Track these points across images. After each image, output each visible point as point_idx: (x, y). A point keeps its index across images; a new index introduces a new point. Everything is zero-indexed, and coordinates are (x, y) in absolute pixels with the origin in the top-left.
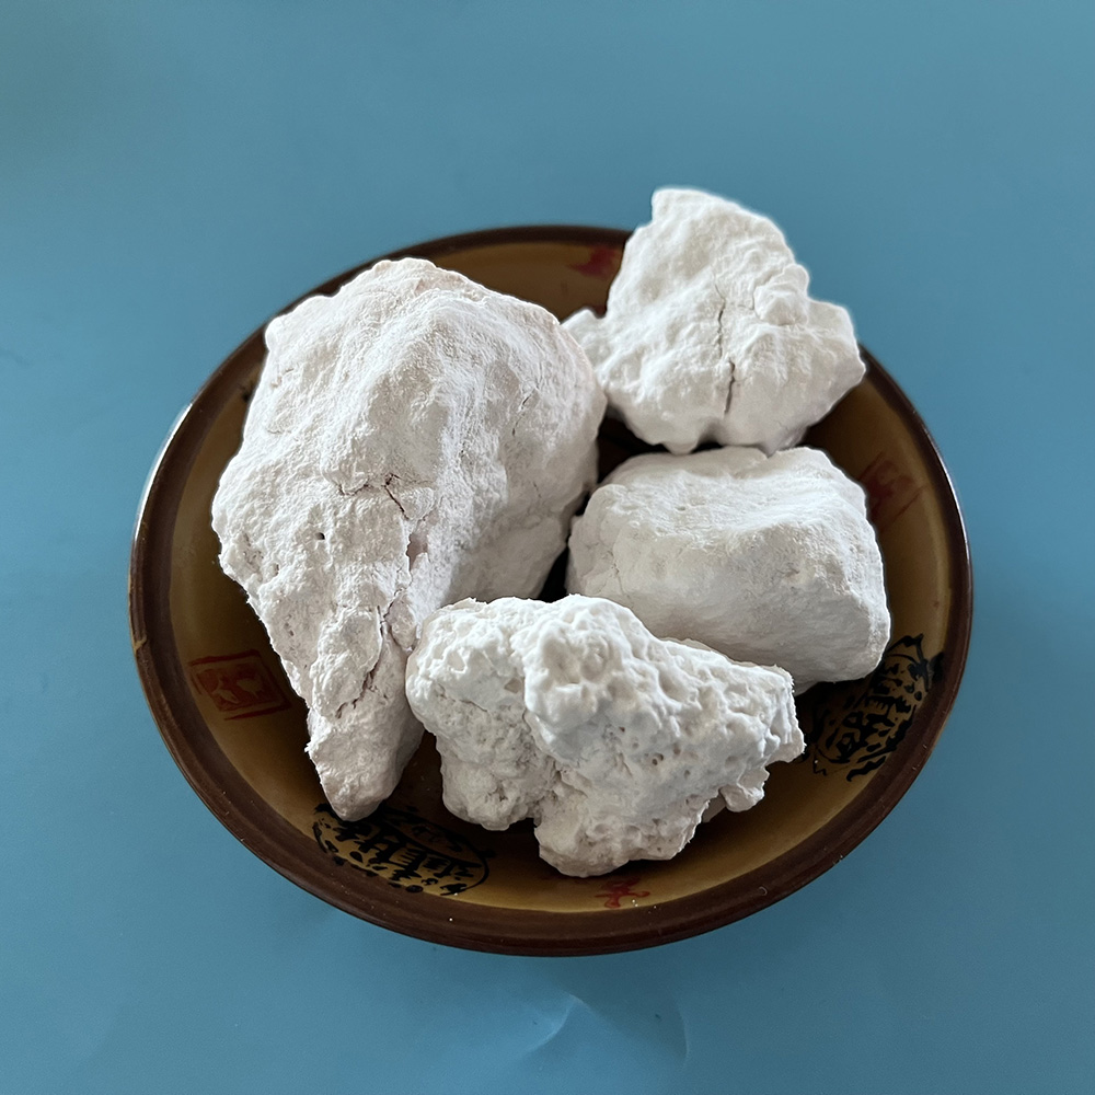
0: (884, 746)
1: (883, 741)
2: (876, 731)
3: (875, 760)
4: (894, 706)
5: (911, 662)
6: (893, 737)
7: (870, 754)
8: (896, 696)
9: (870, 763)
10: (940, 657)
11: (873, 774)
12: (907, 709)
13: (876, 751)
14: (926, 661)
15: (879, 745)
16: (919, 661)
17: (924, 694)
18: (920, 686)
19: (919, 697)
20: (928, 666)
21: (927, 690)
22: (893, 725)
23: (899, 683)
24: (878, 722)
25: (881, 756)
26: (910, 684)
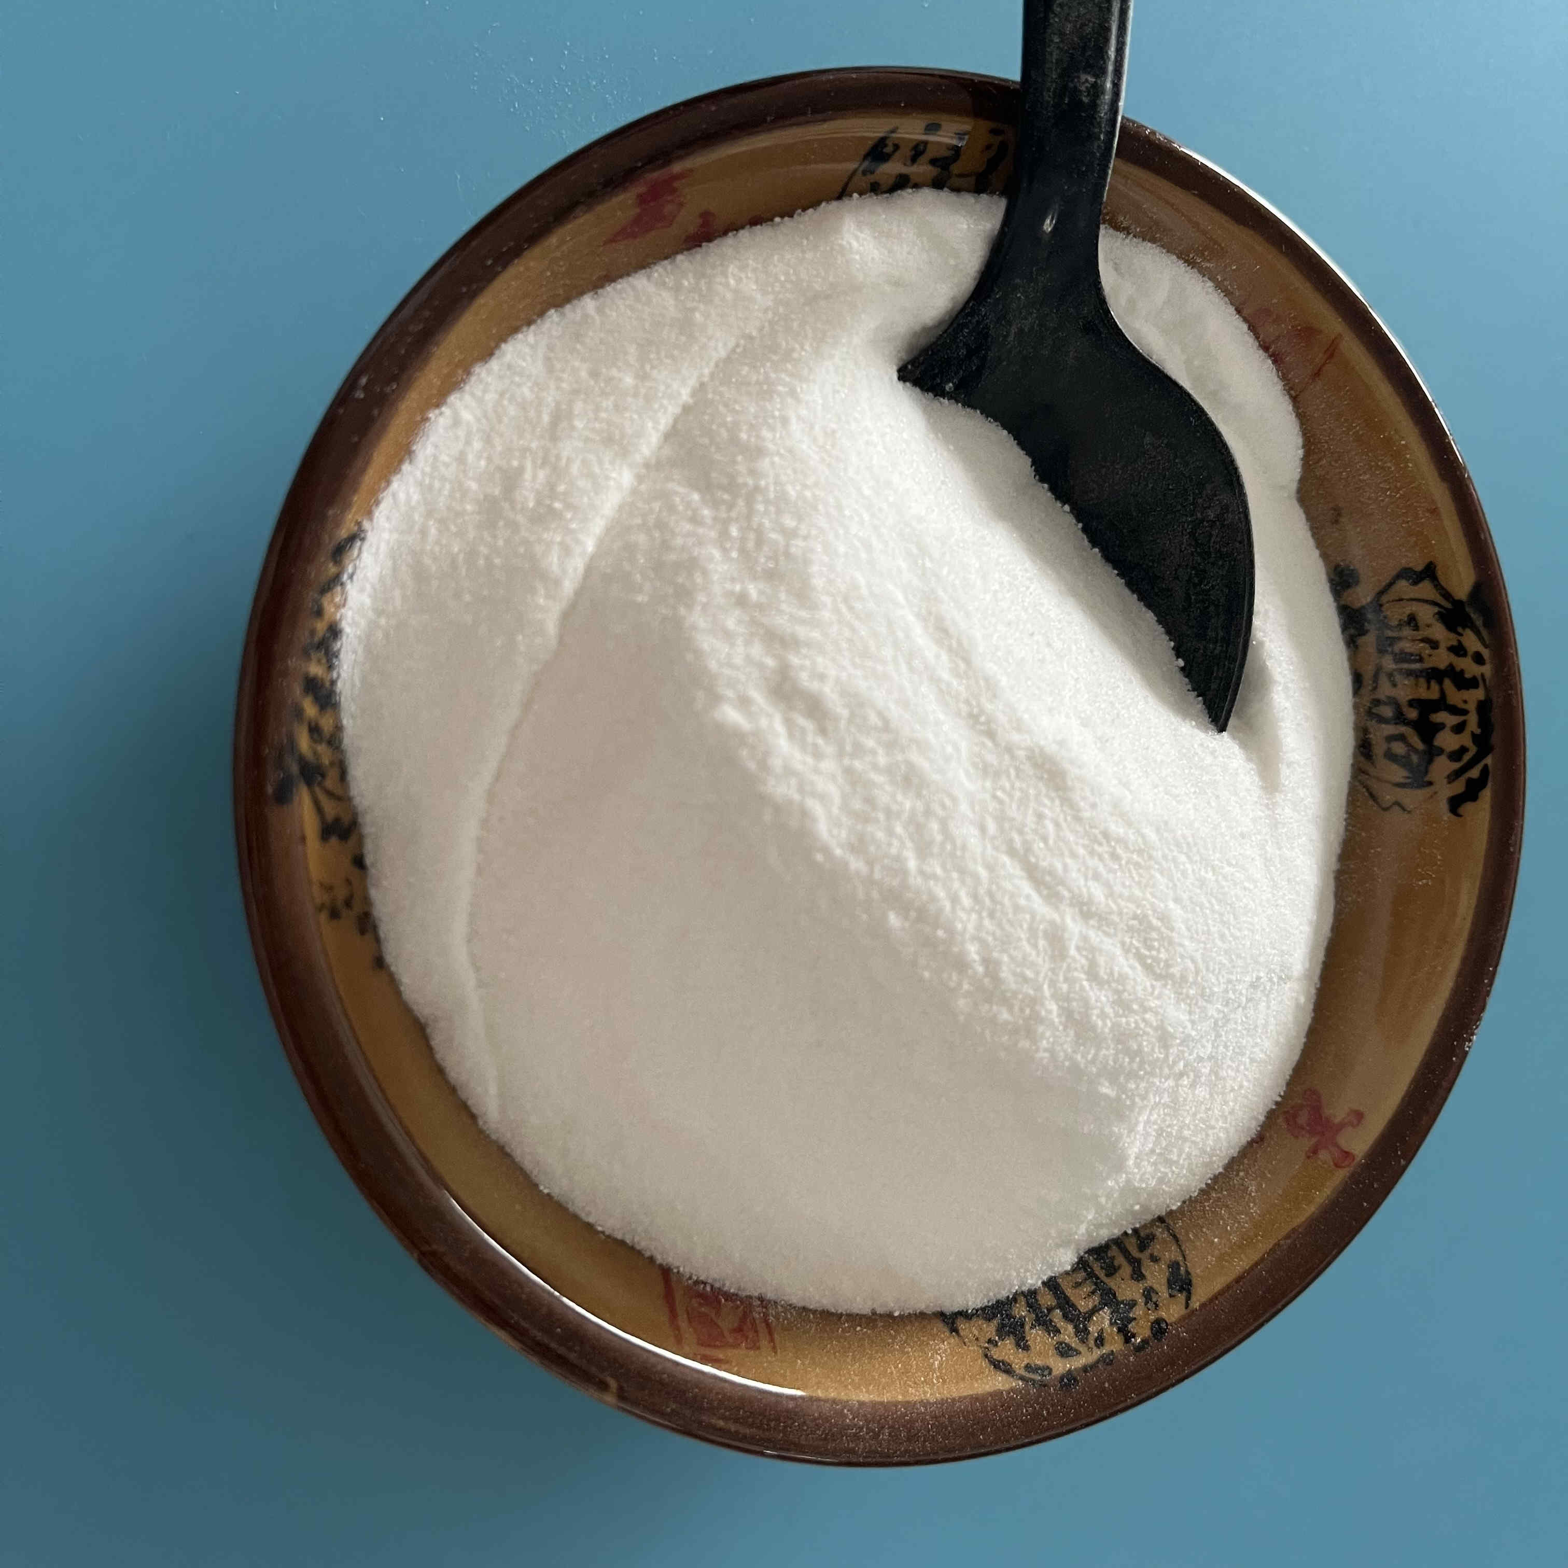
0: (1473, 750)
1: (1465, 739)
2: (1441, 727)
3: (1475, 773)
4: (1447, 683)
5: (1436, 609)
6: (1478, 731)
7: (1456, 766)
8: (1442, 666)
9: (1470, 781)
10: (1477, 590)
11: (1486, 795)
12: (1472, 683)
13: (1467, 757)
14: (1458, 604)
15: (1463, 750)
16: (1448, 605)
17: (1486, 653)
18: (1471, 642)
19: (1479, 659)
20: (1468, 609)
21: (1486, 646)
22: (1465, 712)
23: (1434, 645)
24: (1436, 711)
25: (1479, 767)
26: (1455, 643)
